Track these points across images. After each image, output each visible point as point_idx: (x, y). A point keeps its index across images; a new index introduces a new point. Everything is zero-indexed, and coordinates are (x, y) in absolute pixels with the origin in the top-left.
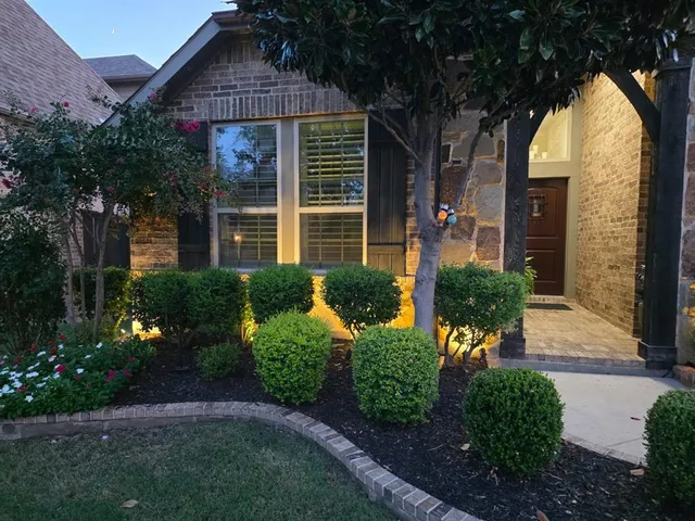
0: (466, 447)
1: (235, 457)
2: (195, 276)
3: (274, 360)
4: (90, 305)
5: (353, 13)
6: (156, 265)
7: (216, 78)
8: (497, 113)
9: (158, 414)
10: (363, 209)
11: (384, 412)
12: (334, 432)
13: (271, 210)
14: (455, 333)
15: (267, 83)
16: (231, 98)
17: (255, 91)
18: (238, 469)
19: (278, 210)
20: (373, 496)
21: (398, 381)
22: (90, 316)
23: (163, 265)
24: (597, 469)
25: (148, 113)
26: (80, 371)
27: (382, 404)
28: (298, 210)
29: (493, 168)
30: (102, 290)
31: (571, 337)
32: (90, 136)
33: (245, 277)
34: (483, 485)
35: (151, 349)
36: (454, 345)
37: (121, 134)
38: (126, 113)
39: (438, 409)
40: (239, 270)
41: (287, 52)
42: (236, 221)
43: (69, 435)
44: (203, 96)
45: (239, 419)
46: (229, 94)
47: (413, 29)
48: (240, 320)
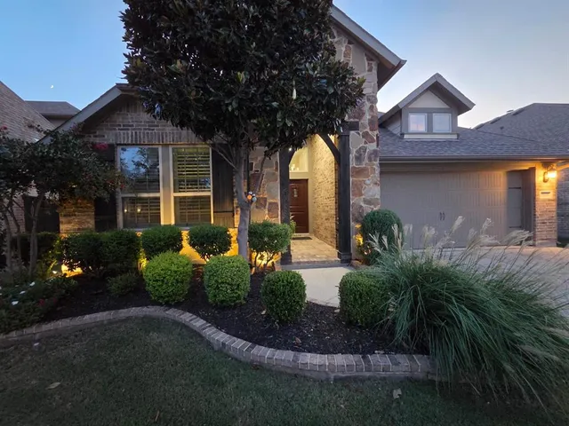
0: (264, 312)
1: (132, 341)
2: (107, 234)
3: (157, 281)
4: (26, 258)
5: (194, 93)
6: (79, 229)
7: (119, 120)
8: (272, 149)
9: (79, 323)
10: (210, 194)
11: (222, 301)
12: (194, 316)
13: (157, 195)
14: (259, 255)
15: (152, 125)
16: (130, 132)
17: (145, 129)
18: (134, 348)
19: (161, 195)
20: (216, 348)
21: (228, 284)
22: (27, 264)
23: (83, 229)
24: (321, 312)
25: (71, 138)
26: (15, 303)
27: (221, 297)
28: (173, 195)
29: (274, 174)
30: (36, 248)
31: (312, 252)
32: (25, 150)
33: (139, 234)
34: (271, 331)
35: (73, 282)
36: (259, 261)
37: (50, 149)
38: (55, 136)
39: (250, 295)
40: (137, 230)
41: (158, 109)
42: (134, 201)
43: (5, 348)
44: (111, 130)
45: (136, 318)
46: (128, 129)
47: (227, 105)
48: (137, 259)
